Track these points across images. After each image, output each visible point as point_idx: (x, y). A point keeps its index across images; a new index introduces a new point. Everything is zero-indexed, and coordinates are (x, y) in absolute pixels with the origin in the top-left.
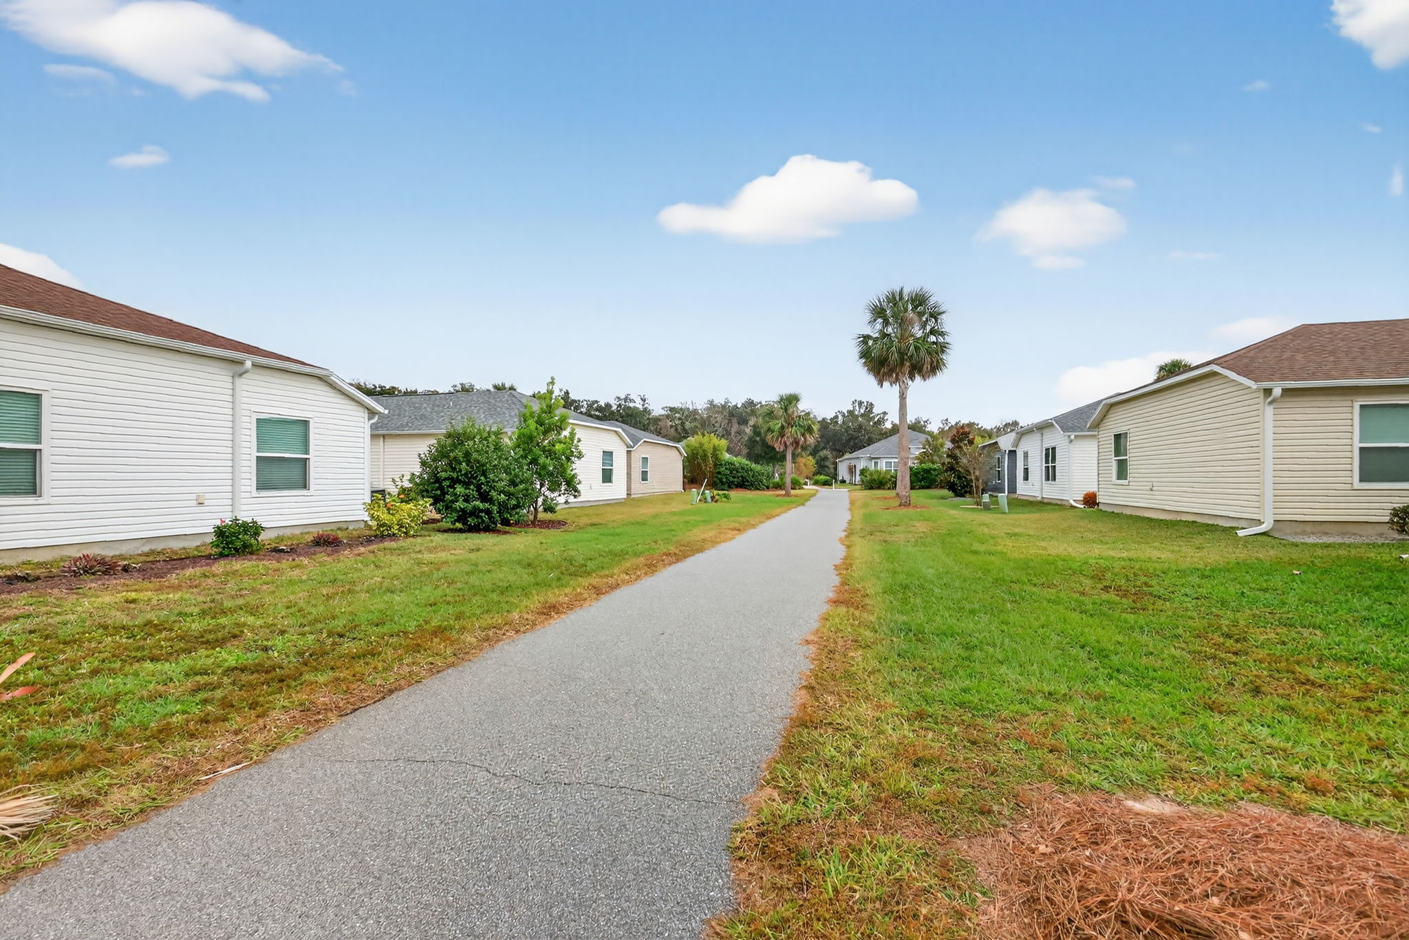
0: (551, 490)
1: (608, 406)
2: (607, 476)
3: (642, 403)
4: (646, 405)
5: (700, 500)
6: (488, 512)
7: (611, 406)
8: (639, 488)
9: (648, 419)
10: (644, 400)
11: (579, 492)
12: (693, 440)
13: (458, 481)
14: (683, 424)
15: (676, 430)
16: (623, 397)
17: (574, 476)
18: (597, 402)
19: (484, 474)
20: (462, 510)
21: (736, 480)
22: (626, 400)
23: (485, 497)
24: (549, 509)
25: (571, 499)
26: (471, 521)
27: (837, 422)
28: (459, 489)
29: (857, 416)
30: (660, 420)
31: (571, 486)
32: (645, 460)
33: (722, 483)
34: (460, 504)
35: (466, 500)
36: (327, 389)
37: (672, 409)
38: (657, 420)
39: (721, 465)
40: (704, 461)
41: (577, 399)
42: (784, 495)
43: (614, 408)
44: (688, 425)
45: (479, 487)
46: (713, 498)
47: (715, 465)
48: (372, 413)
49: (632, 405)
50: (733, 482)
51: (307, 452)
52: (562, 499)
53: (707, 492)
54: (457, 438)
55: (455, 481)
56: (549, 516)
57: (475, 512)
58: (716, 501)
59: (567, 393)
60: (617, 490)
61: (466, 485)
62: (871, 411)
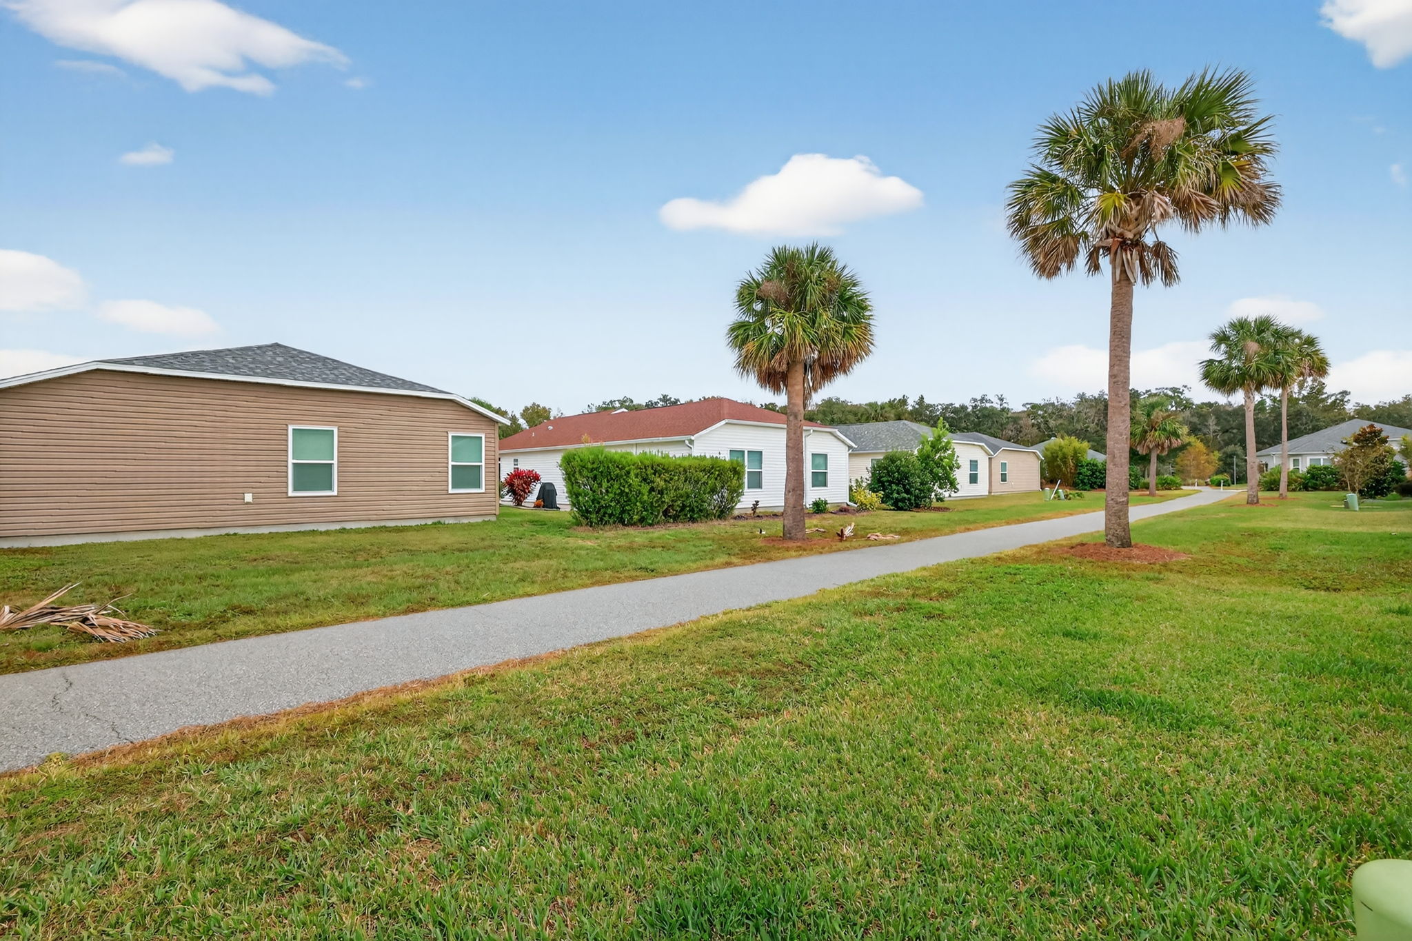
0: (941, 488)
1: (963, 408)
2: (973, 479)
3: (999, 402)
4: (1005, 405)
5: (1055, 498)
6: (909, 500)
7: (967, 408)
8: (1000, 487)
9: (1008, 418)
10: (1002, 400)
11: (958, 489)
12: (1054, 442)
13: (893, 483)
14: (1046, 422)
15: (1039, 428)
16: (979, 398)
17: (955, 479)
18: (952, 404)
19: (907, 478)
20: (896, 498)
21: (1098, 480)
22: (982, 400)
23: (907, 492)
24: (940, 500)
25: (953, 494)
26: (900, 504)
27: (1265, 409)
28: (894, 487)
29: (1298, 399)
30: (1020, 418)
31: (953, 485)
32: (1004, 465)
33: (1084, 484)
34: (895, 495)
35: (898, 493)
36: (833, 437)
37: (1034, 406)
38: (1016, 419)
39: (1082, 466)
40: (1065, 463)
41: (932, 403)
42: (1148, 495)
43: (970, 409)
44: (1052, 423)
45: (904, 486)
46: (1066, 496)
47: (1076, 466)
48: (850, 447)
49: (988, 405)
50: (1095, 483)
51: (826, 469)
52: (947, 494)
53: (1060, 491)
54: (892, 459)
55: (891, 483)
56: (939, 504)
57: (903, 500)
58: (1070, 499)
59: (922, 398)
60: (981, 488)
61: (897, 485)
62: (1320, 391)
